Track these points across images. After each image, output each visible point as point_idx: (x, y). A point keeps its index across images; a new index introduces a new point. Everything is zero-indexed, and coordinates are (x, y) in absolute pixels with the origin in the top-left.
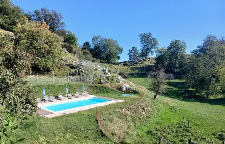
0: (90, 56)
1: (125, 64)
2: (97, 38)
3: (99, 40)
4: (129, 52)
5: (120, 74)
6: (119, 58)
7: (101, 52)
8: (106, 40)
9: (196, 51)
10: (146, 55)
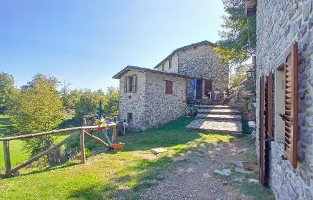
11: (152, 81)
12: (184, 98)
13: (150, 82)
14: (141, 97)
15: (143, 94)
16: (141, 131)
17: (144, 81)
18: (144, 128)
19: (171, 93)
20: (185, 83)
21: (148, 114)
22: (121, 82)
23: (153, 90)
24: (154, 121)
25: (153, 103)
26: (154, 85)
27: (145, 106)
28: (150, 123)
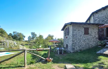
0: (12, 38)
1: (26, 41)
2: (15, 32)
3: (16, 33)
4: (28, 37)
5: (21, 45)
6: (24, 39)
7: (16, 37)
8: (18, 33)
9: (46, 38)
10: (33, 39)
11: (76, 28)
12: (97, 36)
13: (75, 29)
14: (71, 37)
15: (72, 36)
16: (71, 53)
17: (72, 29)
18: (72, 51)
19: (88, 34)
20: (97, 28)
21: (74, 45)
22: (64, 32)
23: (77, 33)
24: (77, 48)
25: (77, 39)
26: (77, 30)
27: (72, 41)
28: (75, 49)
